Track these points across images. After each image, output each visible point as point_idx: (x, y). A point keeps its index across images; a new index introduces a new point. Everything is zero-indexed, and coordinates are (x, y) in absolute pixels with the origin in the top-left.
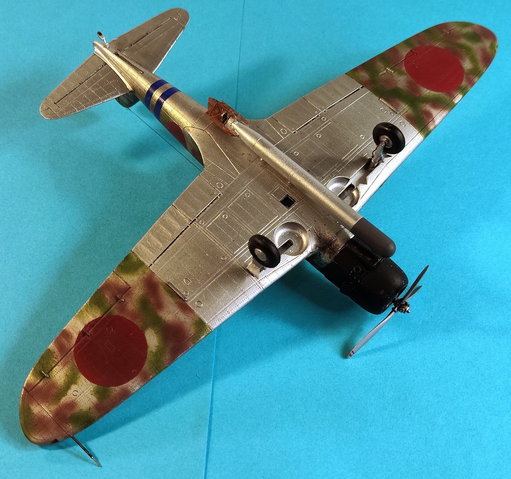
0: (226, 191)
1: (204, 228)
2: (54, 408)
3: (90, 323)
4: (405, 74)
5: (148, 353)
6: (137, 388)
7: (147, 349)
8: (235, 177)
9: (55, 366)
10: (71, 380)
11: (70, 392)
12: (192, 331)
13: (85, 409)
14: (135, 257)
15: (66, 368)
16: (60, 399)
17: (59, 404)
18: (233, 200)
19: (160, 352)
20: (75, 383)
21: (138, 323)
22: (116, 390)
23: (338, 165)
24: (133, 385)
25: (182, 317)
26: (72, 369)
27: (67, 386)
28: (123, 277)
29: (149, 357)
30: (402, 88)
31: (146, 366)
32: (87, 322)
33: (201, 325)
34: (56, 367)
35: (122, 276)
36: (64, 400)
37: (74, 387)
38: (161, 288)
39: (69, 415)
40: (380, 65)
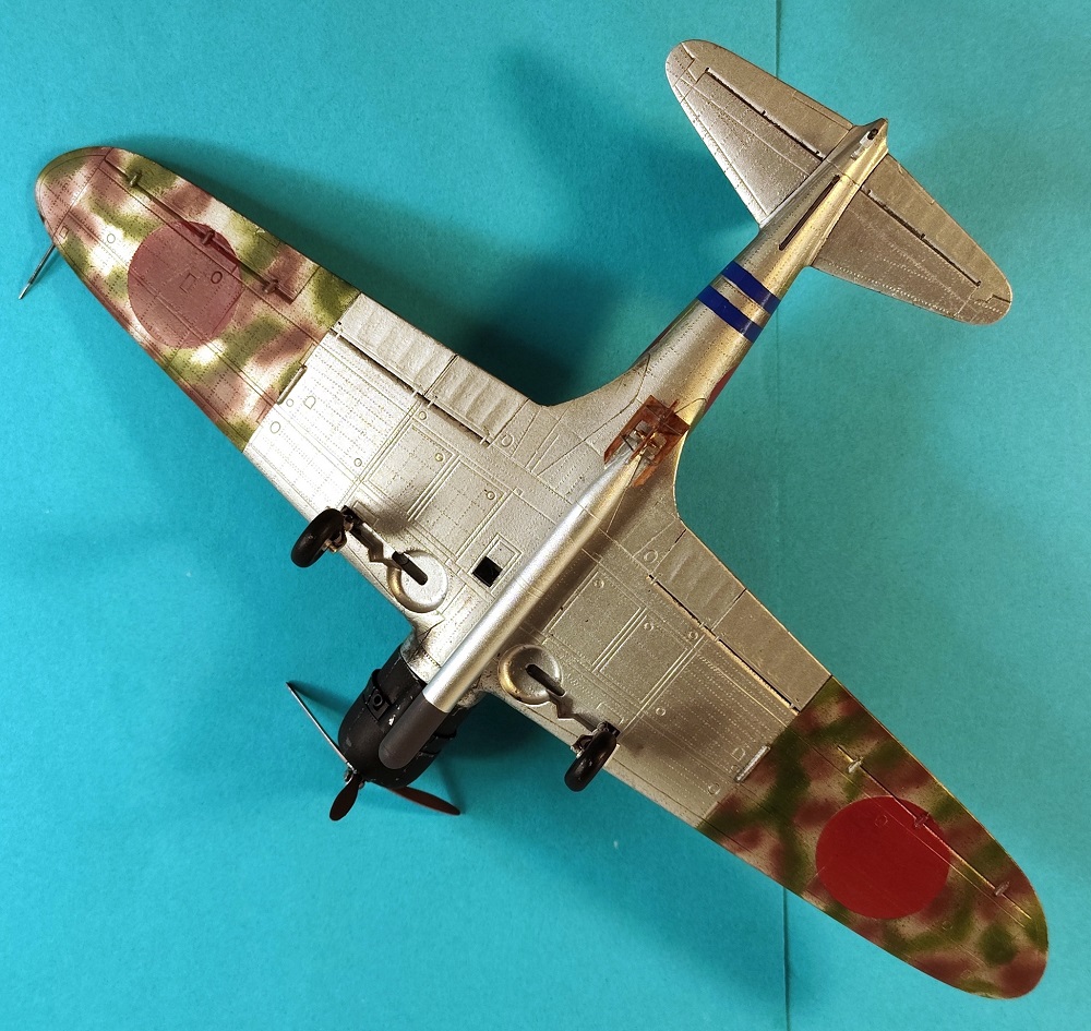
0: (496, 453)
2: (86, 207)
3: (225, 240)
4: (851, 798)
5: (189, 350)
7: (194, 347)
8: (531, 467)
9: (150, 196)
10: (129, 227)
11: (111, 228)
13: (90, 259)
14: (348, 301)
15: (147, 214)
16: (98, 214)
17: (92, 215)
19: (192, 370)
20: (125, 235)
21: (232, 326)
25: (251, 400)
26: (146, 225)
27: (118, 223)
28: (310, 286)
30: (809, 790)
32: (226, 236)
34: (147, 199)
35: (312, 282)
36: (99, 222)
37: (119, 232)
38: (296, 357)
40: (870, 747)
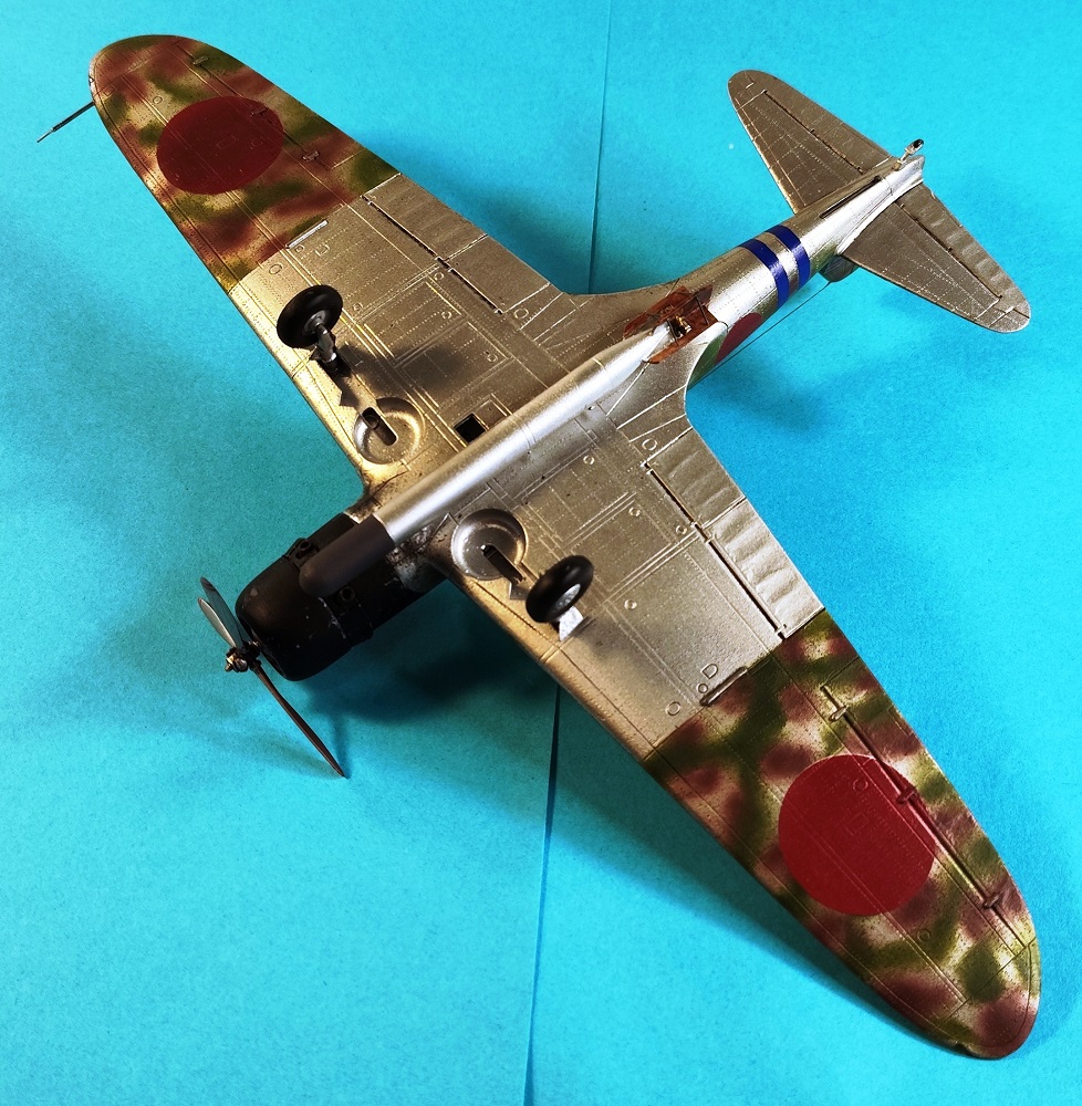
0: (507, 323)
1: (427, 280)
3: (276, 117)
4: (829, 750)
5: (203, 196)
6: (149, 183)
7: (210, 194)
8: (540, 341)
9: (211, 75)
10: (181, 93)
11: (161, 93)
12: (230, 260)
13: (128, 113)
15: (203, 87)
16: (153, 81)
18: (483, 333)
19: (200, 212)
20: (174, 100)
21: (260, 180)
22: (151, 154)
23: (556, 540)
24: (156, 177)
25: (257, 243)
26: (198, 95)
27: (171, 89)
28: (352, 161)
29: (196, 198)
30: (783, 731)
31: (182, 194)
32: (278, 113)
33: (240, 272)
35: (355, 159)
36: (149, 87)
37: (168, 97)
39: (124, 93)
